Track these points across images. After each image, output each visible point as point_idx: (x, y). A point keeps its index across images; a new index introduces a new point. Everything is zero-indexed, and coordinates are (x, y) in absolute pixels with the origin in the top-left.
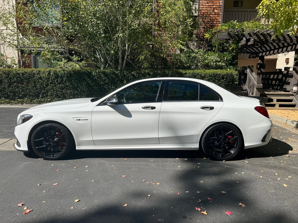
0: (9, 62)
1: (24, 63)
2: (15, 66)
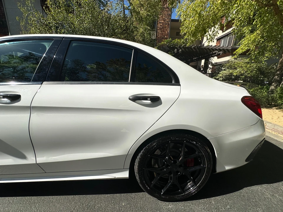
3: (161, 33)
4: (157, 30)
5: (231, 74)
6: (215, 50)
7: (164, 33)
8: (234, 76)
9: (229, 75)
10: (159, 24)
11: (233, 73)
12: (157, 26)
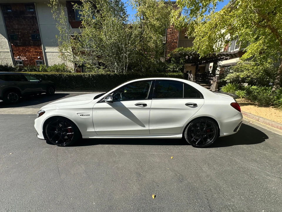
0: (69, 69)
1: (77, 70)
2: (73, 72)
3: (170, 37)
4: (167, 35)
5: (238, 77)
6: (222, 55)
7: (173, 37)
8: (240, 78)
9: (236, 78)
10: (169, 29)
11: (240, 75)
12: (167, 31)
